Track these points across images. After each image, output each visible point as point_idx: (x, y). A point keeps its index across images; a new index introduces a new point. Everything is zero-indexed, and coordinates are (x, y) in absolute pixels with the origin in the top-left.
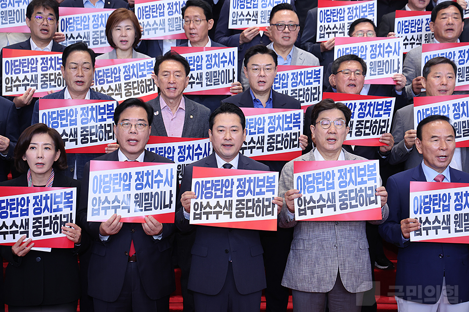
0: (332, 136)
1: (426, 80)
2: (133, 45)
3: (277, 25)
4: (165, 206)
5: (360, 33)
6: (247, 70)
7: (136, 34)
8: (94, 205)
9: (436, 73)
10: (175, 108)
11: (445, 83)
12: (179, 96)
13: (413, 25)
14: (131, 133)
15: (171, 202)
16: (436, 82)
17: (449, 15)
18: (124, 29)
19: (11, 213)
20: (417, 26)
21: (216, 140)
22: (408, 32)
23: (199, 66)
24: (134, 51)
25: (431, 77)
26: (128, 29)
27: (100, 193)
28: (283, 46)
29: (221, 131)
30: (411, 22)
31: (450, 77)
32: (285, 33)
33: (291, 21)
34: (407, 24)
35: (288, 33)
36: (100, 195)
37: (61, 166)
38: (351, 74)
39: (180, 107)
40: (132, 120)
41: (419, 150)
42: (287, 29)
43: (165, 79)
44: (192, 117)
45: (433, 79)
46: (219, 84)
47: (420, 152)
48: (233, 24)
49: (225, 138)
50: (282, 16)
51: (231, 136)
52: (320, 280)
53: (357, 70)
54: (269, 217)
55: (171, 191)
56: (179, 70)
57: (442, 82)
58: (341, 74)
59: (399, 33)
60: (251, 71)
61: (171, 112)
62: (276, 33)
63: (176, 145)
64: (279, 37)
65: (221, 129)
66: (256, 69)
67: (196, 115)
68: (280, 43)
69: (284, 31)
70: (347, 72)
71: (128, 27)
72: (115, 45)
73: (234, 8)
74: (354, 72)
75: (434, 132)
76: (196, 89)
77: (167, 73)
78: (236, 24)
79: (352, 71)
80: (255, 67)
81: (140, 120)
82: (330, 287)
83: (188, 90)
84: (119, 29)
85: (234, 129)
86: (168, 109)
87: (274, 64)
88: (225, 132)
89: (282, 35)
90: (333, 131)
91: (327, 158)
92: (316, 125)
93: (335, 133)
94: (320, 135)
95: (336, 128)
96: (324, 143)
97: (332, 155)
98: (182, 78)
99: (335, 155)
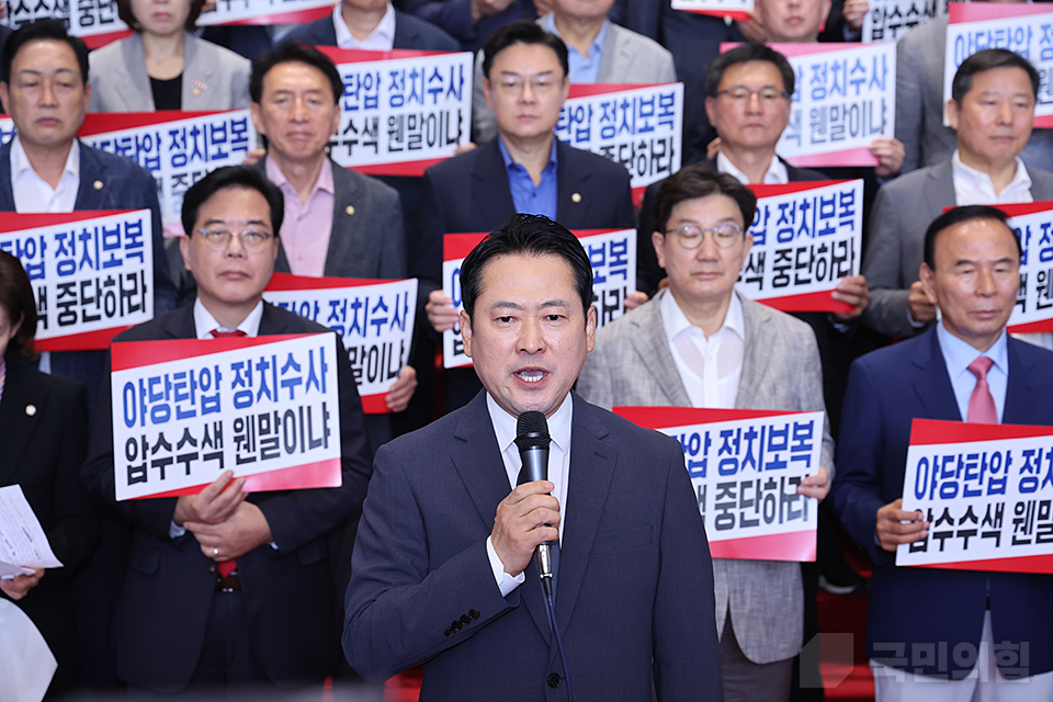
1: (959, 107)
6: (490, 87)
9: (986, 93)
10: (307, 188)
11: (1008, 121)
14: (230, 256)
16: (985, 116)
25: (971, 103)
28: (578, 20)
31: (1021, 106)
39: (319, 185)
40: (232, 223)
43: (278, 112)
44: (351, 210)
45: (975, 107)
53: (766, 87)
56: (316, 87)
57: (1001, 116)
60: (500, 87)
61: (298, 200)
66: (512, 85)
67: (363, 206)
75: (962, 249)
77: (285, 95)
87: (559, 70)
90: (710, 254)
91: (697, 317)
92: (668, 235)
93: (715, 261)
94: (676, 262)
95: (717, 244)
96: (687, 282)
97: (711, 309)
98: (325, 109)
99: (717, 308)
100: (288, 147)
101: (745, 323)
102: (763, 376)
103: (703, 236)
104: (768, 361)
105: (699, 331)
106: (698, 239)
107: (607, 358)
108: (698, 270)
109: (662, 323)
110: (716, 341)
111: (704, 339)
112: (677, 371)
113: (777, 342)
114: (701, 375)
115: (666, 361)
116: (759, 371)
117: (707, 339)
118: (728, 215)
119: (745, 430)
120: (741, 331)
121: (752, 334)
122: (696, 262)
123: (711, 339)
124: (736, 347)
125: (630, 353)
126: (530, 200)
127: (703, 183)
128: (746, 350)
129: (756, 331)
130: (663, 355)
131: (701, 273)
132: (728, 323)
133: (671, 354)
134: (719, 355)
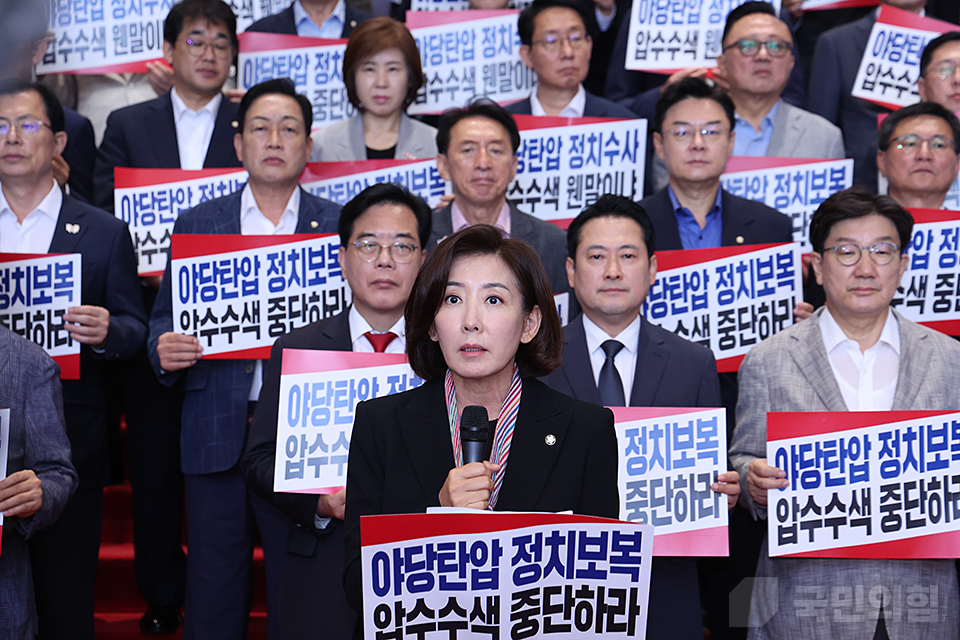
0: (864, 284)
5: (946, 65)
7: (409, 79)
8: (290, 455)
12: (497, 199)
14: (380, 266)
18: (382, 69)
26: (394, 69)
27: (304, 425)
29: (597, 257)
36: (304, 431)
38: (921, 147)
40: (382, 236)
43: (466, 161)
49: (607, 274)
50: (753, 26)
51: (620, 270)
53: (936, 136)
54: (709, 522)
56: (498, 139)
60: (671, 138)
62: (737, 66)
64: (745, 73)
65: (596, 252)
66: (684, 134)
70: (911, 140)
71: (393, 66)
74: (929, 141)
77: (471, 146)
79: (925, 137)
80: (682, 129)
81: (402, 236)
84: (372, 70)
85: (628, 251)
87: (726, 122)
88: (605, 261)
89: (751, 68)
90: (867, 271)
91: (853, 333)
92: (825, 254)
93: (871, 277)
94: (833, 279)
95: (875, 263)
96: (844, 298)
97: (868, 325)
98: (506, 158)
99: (873, 324)
100: (473, 192)
101: (901, 339)
102: (919, 389)
103: (861, 253)
104: (924, 375)
105: (856, 345)
106: (855, 257)
107: (766, 369)
108: (855, 286)
109: (821, 336)
110: (871, 355)
111: (860, 353)
112: (834, 380)
113: (933, 358)
114: (856, 386)
115: (824, 371)
116: (915, 384)
117: (863, 353)
118: (886, 234)
119: (904, 431)
120: (896, 345)
121: (908, 349)
122: (853, 278)
123: (866, 352)
124: (892, 361)
125: (789, 364)
126: (696, 241)
127: (862, 204)
128: (901, 364)
129: (912, 348)
130: (822, 366)
131: (858, 289)
132: (884, 337)
133: (829, 365)
134: (874, 368)
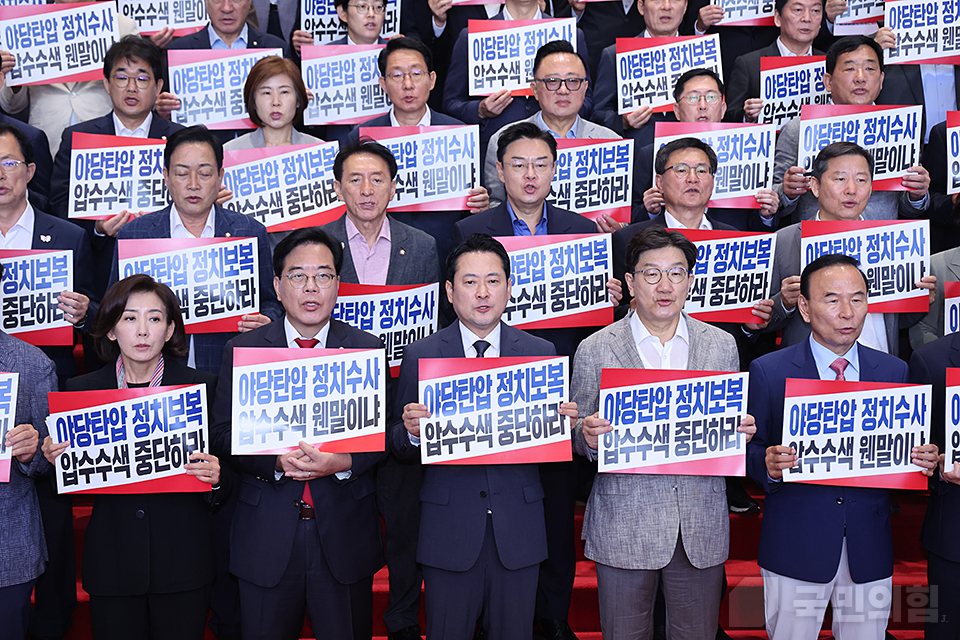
1: (819, 183)
2: (293, 119)
3: (547, 81)
4: (368, 423)
5: (695, 95)
6: (503, 167)
7: (297, 100)
9: (837, 173)
10: (373, 237)
11: (852, 191)
12: (379, 216)
13: (792, 82)
14: (307, 291)
15: (377, 415)
16: (837, 188)
17: (858, 65)
18: (276, 92)
19: (95, 436)
20: (800, 82)
21: (461, 298)
22: (784, 95)
23: (411, 160)
24: (294, 130)
25: (827, 178)
26: (285, 92)
28: (558, 118)
30: (789, 77)
31: (861, 180)
32: (561, 94)
33: (570, 73)
34: (782, 80)
35: (566, 94)
37: (176, 349)
38: (690, 173)
39: (381, 235)
40: (307, 268)
41: (804, 316)
42: (563, 87)
43: (353, 188)
44: (402, 252)
45: (830, 182)
46: (447, 191)
47: (806, 319)
48: (476, 87)
49: (478, 295)
51: (487, 292)
52: (646, 548)
53: (700, 165)
55: (376, 396)
56: (379, 170)
57: (848, 188)
58: (672, 173)
59: (768, 97)
60: (510, 168)
61: (367, 245)
62: (545, 96)
63: (377, 299)
64: (550, 102)
66: (520, 166)
67: (411, 249)
68: (553, 111)
69: (559, 91)
70: (682, 168)
71: (284, 89)
72: (261, 121)
73: (476, 59)
74: (695, 168)
75: (830, 285)
76: (406, 201)
77: (358, 177)
78: (482, 86)
79: (691, 166)
81: (322, 267)
82: (666, 560)
83: (394, 204)
84: (268, 93)
86: (361, 238)
87: (551, 157)
89: (554, 98)
90: (665, 287)
92: (636, 275)
93: (669, 292)
94: (642, 293)
95: (671, 281)
96: (651, 307)
97: (666, 326)
98: (384, 185)
99: (670, 325)
101: (688, 333)
103: (661, 275)
104: (706, 359)
105: (657, 339)
106: (658, 277)
107: (593, 357)
108: (658, 299)
109: (632, 333)
110: (670, 346)
112: (642, 366)
113: (711, 346)
115: (634, 358)
117: (663, 345)
118: (679, 261)
120: (687, 339)
121: (694, 341)
122: (656, 293)
123: (666, 345)
124: (684, 349)
125: (609, 354)
127: (660, 239)
128: (690, 350)
129: (697, 339)
130: (633, 355)
132: (678, 333)
133: (637, 355)
134: (672, 354)
